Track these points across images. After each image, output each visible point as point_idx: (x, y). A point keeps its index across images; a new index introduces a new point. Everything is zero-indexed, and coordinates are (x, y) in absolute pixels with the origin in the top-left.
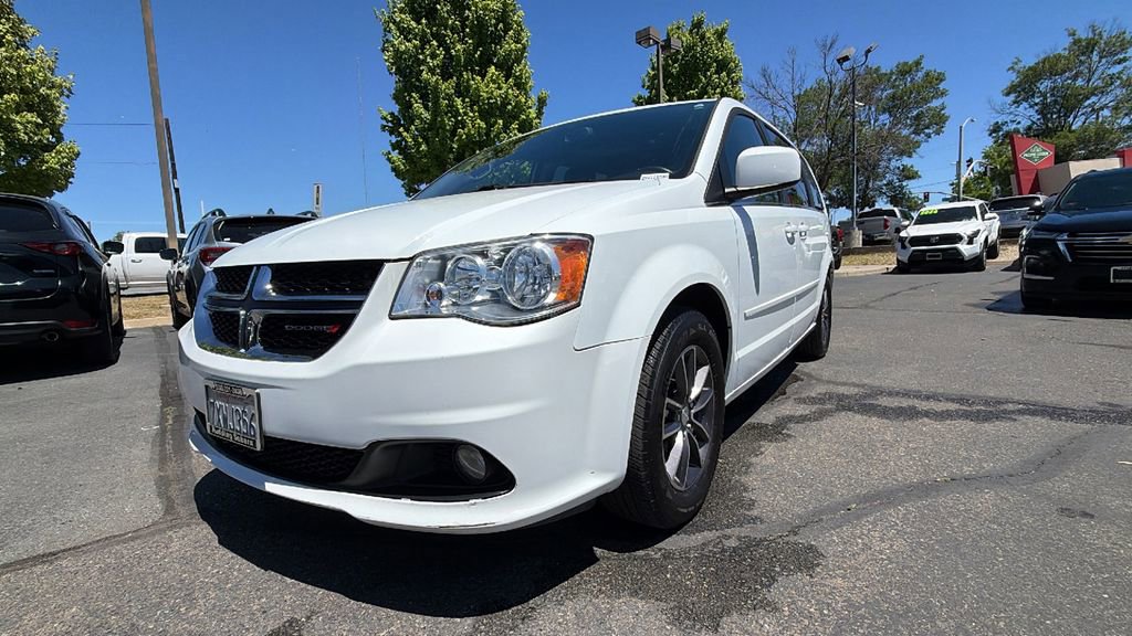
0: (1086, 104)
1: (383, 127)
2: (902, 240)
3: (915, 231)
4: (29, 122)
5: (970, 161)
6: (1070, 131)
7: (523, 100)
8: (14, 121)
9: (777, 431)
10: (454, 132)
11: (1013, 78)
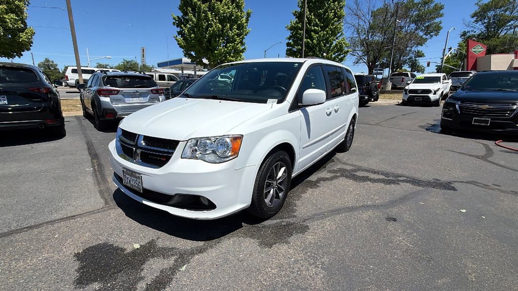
0: (508, 24)
1: (174, 23)
2: (406, 90)
3: (412, 86)
4: (13, 19)
5: (450, 49)
6: (498, 38)
7: (240, 14)
8: (5, 18)
9: (314, 185)
10: (207, 29)
11: (476, 9)
